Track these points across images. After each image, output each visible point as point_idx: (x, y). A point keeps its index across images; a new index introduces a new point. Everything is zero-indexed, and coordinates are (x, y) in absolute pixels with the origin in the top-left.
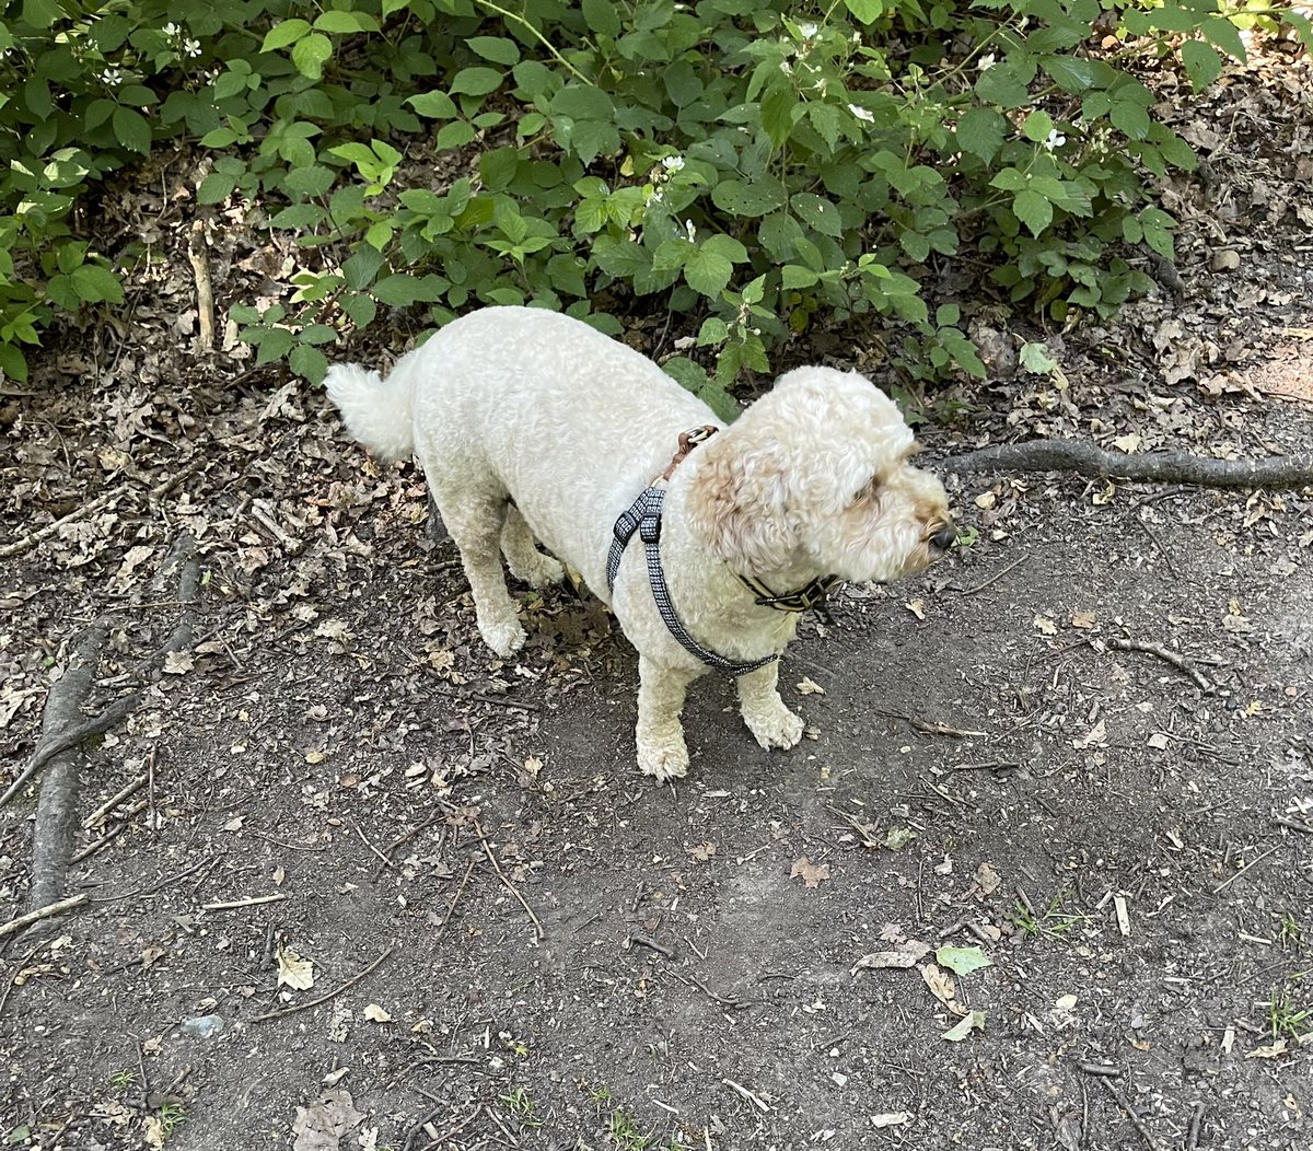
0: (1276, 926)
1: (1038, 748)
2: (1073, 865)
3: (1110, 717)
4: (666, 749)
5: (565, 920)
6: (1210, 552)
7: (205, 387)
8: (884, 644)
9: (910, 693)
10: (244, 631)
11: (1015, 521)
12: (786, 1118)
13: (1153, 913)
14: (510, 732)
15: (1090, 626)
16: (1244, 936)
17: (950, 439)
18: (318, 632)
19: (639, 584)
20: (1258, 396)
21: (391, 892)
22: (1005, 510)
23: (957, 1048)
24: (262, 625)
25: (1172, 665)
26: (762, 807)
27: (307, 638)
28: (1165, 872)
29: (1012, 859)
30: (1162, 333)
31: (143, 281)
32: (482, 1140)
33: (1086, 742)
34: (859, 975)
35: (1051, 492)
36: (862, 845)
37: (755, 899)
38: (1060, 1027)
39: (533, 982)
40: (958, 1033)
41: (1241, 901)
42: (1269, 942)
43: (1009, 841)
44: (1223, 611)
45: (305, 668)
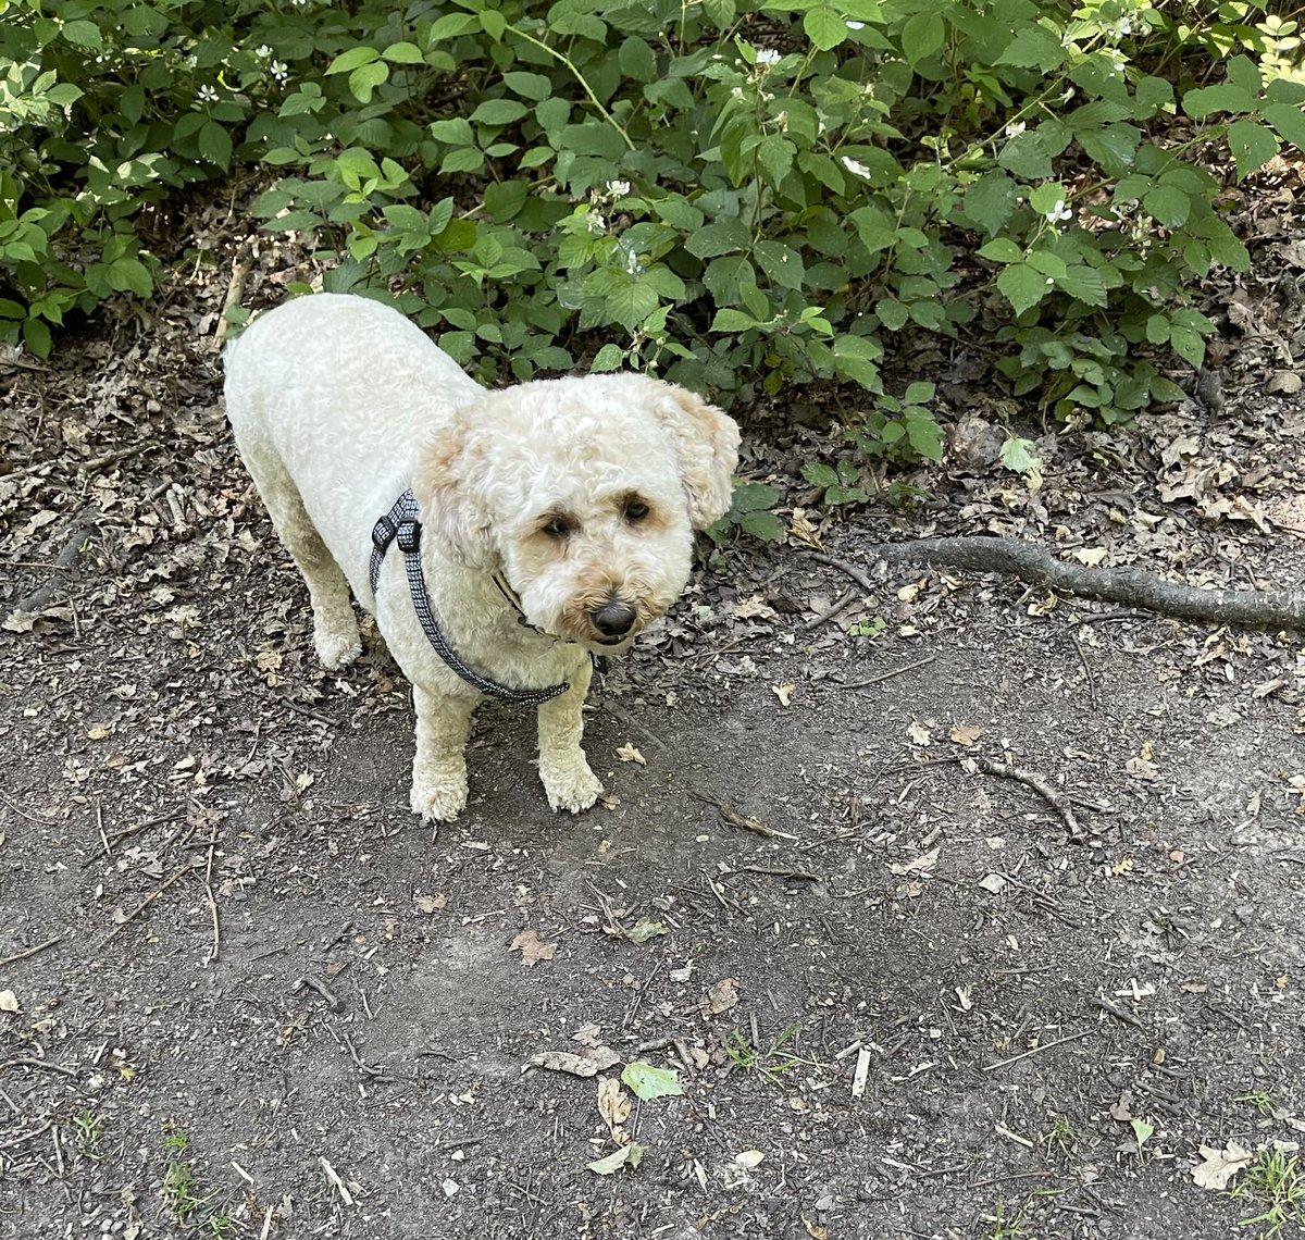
0: (1046, 1127)
1: (851, 866)
2: (829, 1002)
3: (949, 846)
4: (441, 788)
5: (249, 946)
6: (1145, 687)
7: (181, 378)
8: (735, 724)
9: (735, 780)
10: (98, 603)
11: (931, 620)
12: (366, 1218)
13: (900, 1078)
14: (299, 743)
15: (970, 743)
16: (1002, 1129)
17: (895, 524)
18: (168, 616)
19: (400, 599)
20: (1266, 529)
21: (93, 880)
22: (925, 607)
23: (600, 1183)
24: (119, 601)
25: (1047, 802)
26: (518, 869)
27: (155, 620)
28: (936, 1033)
29: (764, 980)
30: (1174, 447)
31: (187, 283)
32: (33, 1161)
33: (908, 868)
34: (530, 1073)
35: (985, 596)
36: (602, 931)
37: (460, 965)
38: (730, 1187)
39: (179, 1004)
40: (606, 1166)
41: (1016, 1088)
42: (1031, 1144)
43: (769, 960)
44: (1133, 752)
45: (139, 648)
